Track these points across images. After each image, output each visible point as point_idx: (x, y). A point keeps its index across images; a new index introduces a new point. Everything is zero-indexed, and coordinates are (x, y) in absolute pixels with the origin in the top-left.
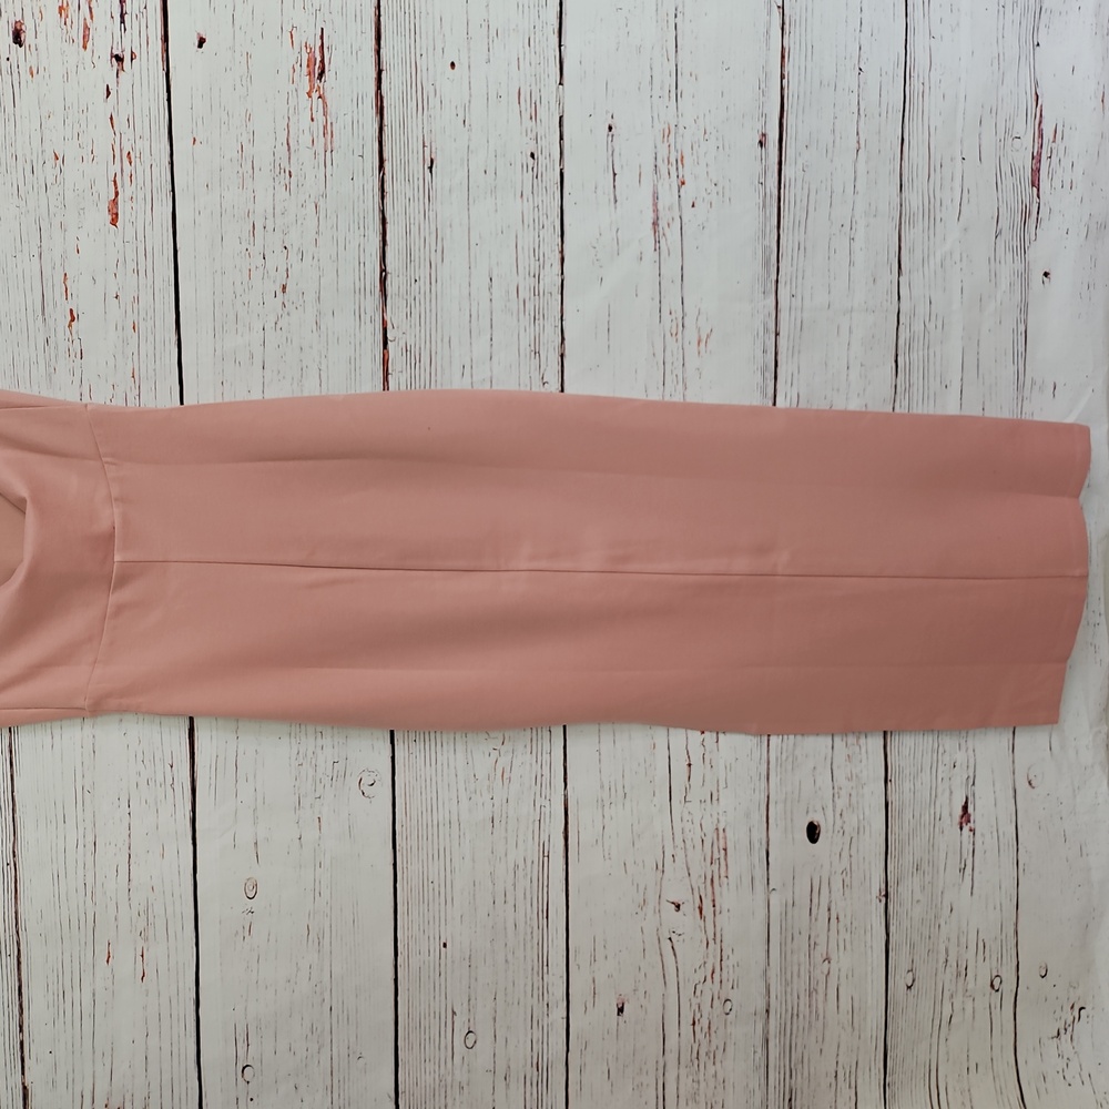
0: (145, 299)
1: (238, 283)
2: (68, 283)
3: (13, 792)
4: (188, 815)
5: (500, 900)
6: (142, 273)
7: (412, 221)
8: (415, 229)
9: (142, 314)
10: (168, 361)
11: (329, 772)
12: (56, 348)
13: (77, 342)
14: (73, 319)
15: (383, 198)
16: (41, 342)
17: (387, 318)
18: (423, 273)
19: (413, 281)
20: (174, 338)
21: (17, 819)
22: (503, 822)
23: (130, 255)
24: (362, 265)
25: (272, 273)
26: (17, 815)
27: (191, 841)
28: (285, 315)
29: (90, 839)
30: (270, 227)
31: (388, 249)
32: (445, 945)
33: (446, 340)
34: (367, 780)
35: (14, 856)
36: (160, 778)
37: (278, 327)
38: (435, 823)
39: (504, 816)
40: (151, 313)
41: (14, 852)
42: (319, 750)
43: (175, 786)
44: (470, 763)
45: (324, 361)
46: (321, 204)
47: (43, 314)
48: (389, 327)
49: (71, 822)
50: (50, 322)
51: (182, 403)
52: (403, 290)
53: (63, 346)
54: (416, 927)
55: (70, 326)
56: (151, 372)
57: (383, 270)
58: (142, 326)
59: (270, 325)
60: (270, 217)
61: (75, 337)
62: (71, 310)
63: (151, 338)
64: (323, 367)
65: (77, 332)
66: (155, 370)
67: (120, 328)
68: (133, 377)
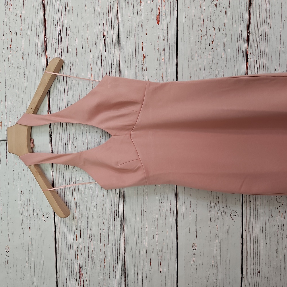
0: (167, 49)
1: (197, 42)
2: (143, 45)
3: (124, 210)
4: (175, 221)
5: (279, 259)
6: (166, 40)
7: (260, 14)
8: (261, 16)
9: (166, 55)
10: (173, 71)
11: (221, 210)
12: (139, 68)
13: (145, 65)
14: (144, 58)
15: (250, 6)
16: (134, 66)
17: (249, 51)
18: (263, 33)
19: (259, 36)
20: (175, 62)
22: (282, 232)
23: (163, 34)
24: (241, 31)
25: (209, 37)
26: (125, 217)
27: (176, 230)
28: (212, 52)
29: (145, 226)
30: (209, 21)
31: (251, 25)
32: (259, 272)
33: (270, 57)
34: (233, 214)
35: (124, 230)
36: (167, 208)
37: (210, 56)
38: (257, 230)
39: (282, 230)
40: (168, 54)
41: (124, 228)
42: (217, 203)
43: (171, 211)
44: (270, 210)
45: (225, 68)
46: (227, 11)
47: (135, 56)
48: (249, 53)
49: (140, 220)
50: (137, 59)
52: (255, 40)
53: (141, 67)
54: (249, 265)
55: (143, 60)
56: (168, 74)
57: (249, 33)
58: (165, 59)
59: (207, 56)
60: (209, 17)
61: (145, 64)
62: (144, 55)
63: (168, 63)
64: (225, 70)
65: (145, 62)
66: (169, 74)
67: (158, 60)
68: (162, 76)
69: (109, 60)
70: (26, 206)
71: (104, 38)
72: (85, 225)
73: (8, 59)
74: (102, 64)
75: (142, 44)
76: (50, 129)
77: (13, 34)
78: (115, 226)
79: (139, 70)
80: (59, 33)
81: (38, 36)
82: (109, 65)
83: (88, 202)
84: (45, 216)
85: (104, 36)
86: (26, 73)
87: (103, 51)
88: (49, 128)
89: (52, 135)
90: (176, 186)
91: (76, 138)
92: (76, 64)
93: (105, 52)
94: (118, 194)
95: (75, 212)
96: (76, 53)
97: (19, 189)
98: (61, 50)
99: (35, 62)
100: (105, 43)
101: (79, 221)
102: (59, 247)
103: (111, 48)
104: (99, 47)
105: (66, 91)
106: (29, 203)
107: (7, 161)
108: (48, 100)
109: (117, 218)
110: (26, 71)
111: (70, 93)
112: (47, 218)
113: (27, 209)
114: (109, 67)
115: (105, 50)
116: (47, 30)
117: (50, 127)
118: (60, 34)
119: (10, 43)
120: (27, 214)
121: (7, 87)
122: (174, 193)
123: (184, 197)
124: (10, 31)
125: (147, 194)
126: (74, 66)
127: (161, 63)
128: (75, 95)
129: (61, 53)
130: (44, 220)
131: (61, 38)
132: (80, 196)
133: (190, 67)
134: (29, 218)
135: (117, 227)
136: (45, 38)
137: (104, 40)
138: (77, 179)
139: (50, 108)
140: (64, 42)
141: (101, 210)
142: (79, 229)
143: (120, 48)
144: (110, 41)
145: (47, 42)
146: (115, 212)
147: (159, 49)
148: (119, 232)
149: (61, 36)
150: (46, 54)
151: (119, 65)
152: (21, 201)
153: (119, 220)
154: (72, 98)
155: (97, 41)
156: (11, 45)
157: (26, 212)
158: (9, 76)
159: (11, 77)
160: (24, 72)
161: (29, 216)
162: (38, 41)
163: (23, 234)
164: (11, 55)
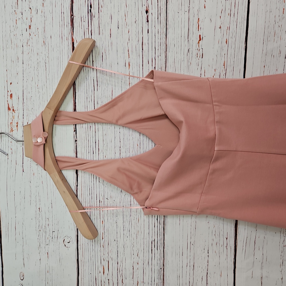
0: (233, 27)
1: (277, 16)
2: (199, 23)
3: (164, 240)
4: (233, 260)
6: (232, 15)
9: (231, 35)
10: (240, 57)
12: (192, 53)
13: (201, 50)
14: (200, 40)
16: (186, 51)
20: (244, 46)
21: (165, 251)
23: (228, 6)
26: (165, 250)
27: (233, 272)
29: (192, 264)
35: (163, 266)
36: (222, 243)
40: (234, 34)
41: (163, 264)
43: (228, 247)
47: (188, 38)
49: (185, 255)
50: (191, 41)
51: (244, 77)
53: (195, 52)
55: (199, 43)
56: (232, 62)
58: (230, 41)
61: (200, 48)
62: (200, 36)
63: (233, 46)
65: (201, 46)
66: (234, 62)
67: (220, 42)
68: (224, 65)
69: (152, 43)
70: (43, 227)
71: (147, 14)
72: (114, 256)
73: (27, 43)
74: (143, 50)
75: (198, 21)
76: (75, 132)
77: (34, 12)
78: (152, 260)
79: (192, 57)
80: (89, 8)
81: (63, 13)
82: (152, 50)
83: (119, 227)
84: (67, 240)
85: (147, 12)
86: (47, 62)
87: (145, 31)
89: (76, 141)
91: (106, 145)
92: (109, 50)
93: (148, 33)
94: (157, 219)
95: (103, 239)
96: (111, 35)
97: (36, 206)
98: (91, 31)
99: (59, 47)
100: (148, 21)
101: (107, 249)
102: (82, 279)
103: (156, 27)
104: (140, 26)
105: (96, 84)
106: (47, 223)
107: (23, 170)
108: (74, 96)
109: (155, 250)
110: (47, 59)
111: (101, 88)
112: (69, 242)
113: (45, 231)
114: (152, 53)
115: (148, 30)
116: (74, 5)
117: (75, 130)
118: (90, 10)
119: (30, 23)
120: (45, 236)
121: (25, 79)
122: (232, 225)
123: (246, 230)
124: (30, 8)
125: (196, 222)
126: (107, 52)
127: (224, 47)
128: (107, 90)
129: (91, 35)
130: (65, 246)
131: (91, 16)
132: (109, 218)
133: (264, 52)
134: (47, 241)
135: (155, 262)
136: (72, 15)
137: (146, 17)
138: (106, 197)
139: (75, 106)
140: (95, 21)
141: (135, 238)
142: (106, 259)
143: (168, 27)
144: (155, 18)
145: (74, 21)
146: (153, 242)
147: (222, 28)
148: (157, 268)
149: (91, 13)
150: (73, 36)
151: (165, 51)
152: (39, 220)
153: (158, 253)
154: (103, 94)
155: (137, 19)
156: (30, 26)
157: (44, 234)
158: (28, 65)
159: (30, 66)
160: (46, 60)
161: (47, 238)
162: (63, 20)
163: (40, 260)
164: (30, 39)
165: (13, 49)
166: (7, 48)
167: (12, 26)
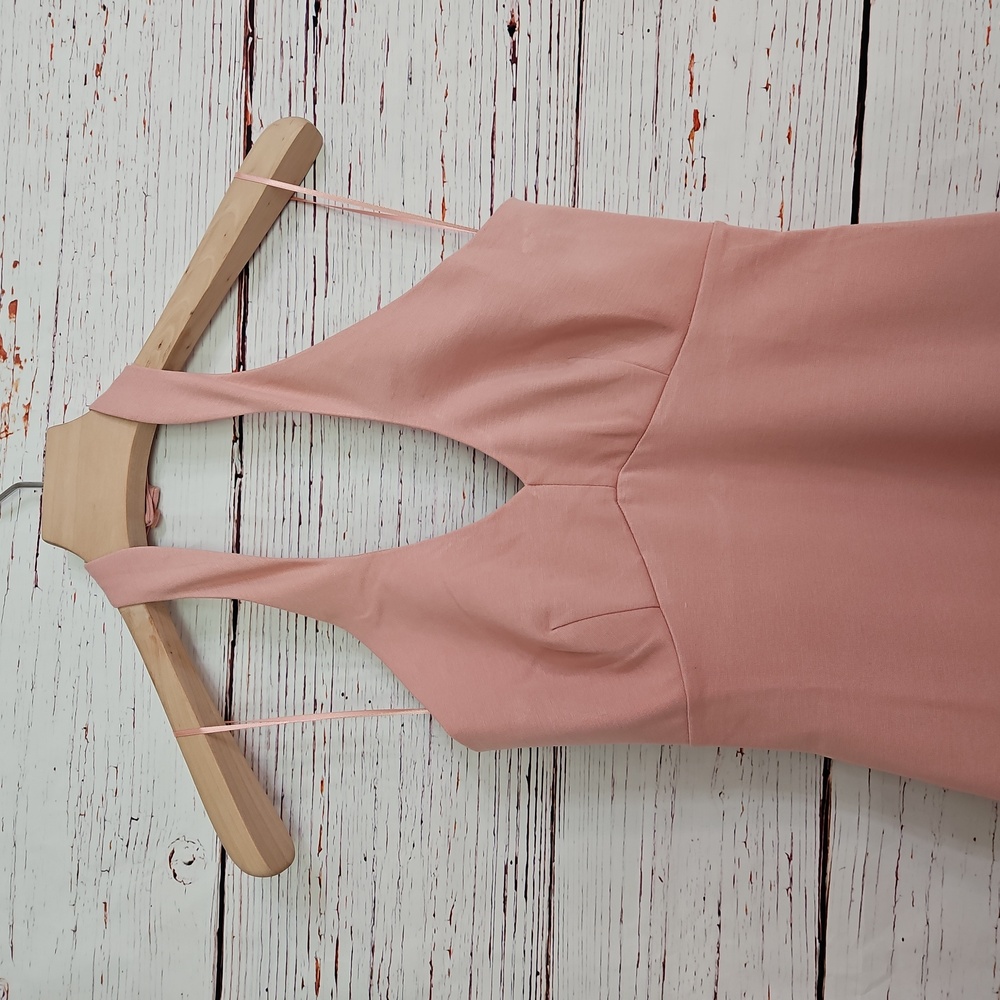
69: (527, 135)
70: (97, 801)
71: (511, 35)
72: (361, 921)
73: (85, 125)
74: (493, 157)
75: (692, 63)
76: (237, 444)
77: (116, 20)
78: (503, 939)
79: (667, 185)
80: (312, 13)
81: (217, 27)
82: (526, 158)
83: (384, 807)
84: (182, 855)
85: (512, 29)
86: (151, 191)
87: (505, 94)
88: (234, 441)
89: (241, 476)
90: (828, 763)
91: (348, 494)
92: (374, 156)
93: (514, 99)
94: (528, 778)
95: (320, 850)
96: (382, 103)
97: (74, 718)
98: (315, 90)
99: (197, 141)
100: (514, 60)
101: (332, 893)
103: (542, 78)
104: (488, 75)
105: (322, 275)
106: (112, 785)
107: (36, 580)
108: (239, 315)
109: (516, 899)
110: (152, 181)
111: (338, 286)
112: (190, 863)
113: (101, 815)
114: (526, 168)
115: (515, 90)
117: (238, 435)
118: (315, 20)
119: (100, 56)
120: (101, 837)
121: (68, 250)
122: (811, 798)
123: (864, 820)
124: (104, 8)
125: (674, 791)
126: (367, 162)
127: (780, 152)
128: (362, 296)
129: (315, 103)
130: (175, 875)
131: (318, 39)
132: (348, 770)
134: (108, 855)
135: (515, 946)
136: (250, 34)
137: (509, 46)
138: (339, 688)
139: (244, 349)
140: (330, 55)
141: (443, 852)
142: (330, 932)
143: (583, 80)
144: (540, 51)
145: (257, 54)
146: (511, 868)
147: (773, 88)
148: (523, 970)
149: (317, 28)
150: (249, 105)
151: (573, 163)
152: (81, 772)
153: (527, 913)
154: (345, 307)
155: (477, 51)
156: (99, 68)
157: (97, 828)
158: (81, 200)
159: (88, 204)
160: (147, 183)
161: (107, 846)
162: (217, 50)
163: (75, 931)
164: (97, 111)
165: (32, 143)
166: (12, 140)
167: (34, 67)
